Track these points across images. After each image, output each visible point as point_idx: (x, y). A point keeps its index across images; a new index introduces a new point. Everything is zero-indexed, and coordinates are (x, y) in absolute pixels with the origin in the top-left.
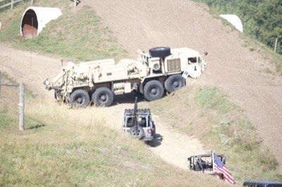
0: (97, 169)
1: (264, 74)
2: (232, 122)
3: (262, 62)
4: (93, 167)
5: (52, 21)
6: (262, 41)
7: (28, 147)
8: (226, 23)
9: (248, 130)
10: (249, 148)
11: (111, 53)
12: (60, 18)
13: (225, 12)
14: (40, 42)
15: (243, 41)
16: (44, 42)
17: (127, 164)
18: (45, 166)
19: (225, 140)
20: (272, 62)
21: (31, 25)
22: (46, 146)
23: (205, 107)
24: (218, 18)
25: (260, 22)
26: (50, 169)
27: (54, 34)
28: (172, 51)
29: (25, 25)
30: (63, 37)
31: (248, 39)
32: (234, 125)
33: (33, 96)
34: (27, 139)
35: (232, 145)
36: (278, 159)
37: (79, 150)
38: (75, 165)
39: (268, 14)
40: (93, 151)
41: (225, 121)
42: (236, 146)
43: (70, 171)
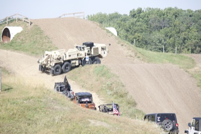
0: (40, 111)
1: (129, 58)
2: (113, 83)
3: (127, 51)
4: (38, 109)
5: (18, 34)
6: (129, 41)
7: (4, 100)
8: (108, 32)
9: (121, 87)
10: (122, 96)
11: (49, 49)
12: (22, 32)
13: (110, 26)
14: (12, 45)
15: (117, 41)
16: (14, 44)
17: (56, 107)
18: (12, 110)
19: (110, 93)
20: (132, 52)
21: (6, 36)
22: (13, 99)
23: (99, 75)
24: (104, 29)
25: (128, 31)
26: (15, 111)
27: (19, 41)
28: (94, 44)
29: (4, 36)
30: (24, 42)
31: (120, 40)
32: (114, 85)
33: (9, 73)
34: (3, 96)
35: (113, 95)
36: (137, 102)
37: (31, 101)
38: (29, 109)
39: (132, 26)
40: (38, 101)
41: (109, 83)
42: (115, 96)
43: (26, 112)
